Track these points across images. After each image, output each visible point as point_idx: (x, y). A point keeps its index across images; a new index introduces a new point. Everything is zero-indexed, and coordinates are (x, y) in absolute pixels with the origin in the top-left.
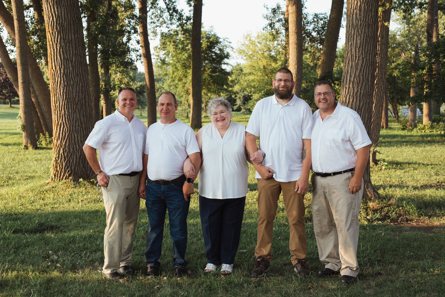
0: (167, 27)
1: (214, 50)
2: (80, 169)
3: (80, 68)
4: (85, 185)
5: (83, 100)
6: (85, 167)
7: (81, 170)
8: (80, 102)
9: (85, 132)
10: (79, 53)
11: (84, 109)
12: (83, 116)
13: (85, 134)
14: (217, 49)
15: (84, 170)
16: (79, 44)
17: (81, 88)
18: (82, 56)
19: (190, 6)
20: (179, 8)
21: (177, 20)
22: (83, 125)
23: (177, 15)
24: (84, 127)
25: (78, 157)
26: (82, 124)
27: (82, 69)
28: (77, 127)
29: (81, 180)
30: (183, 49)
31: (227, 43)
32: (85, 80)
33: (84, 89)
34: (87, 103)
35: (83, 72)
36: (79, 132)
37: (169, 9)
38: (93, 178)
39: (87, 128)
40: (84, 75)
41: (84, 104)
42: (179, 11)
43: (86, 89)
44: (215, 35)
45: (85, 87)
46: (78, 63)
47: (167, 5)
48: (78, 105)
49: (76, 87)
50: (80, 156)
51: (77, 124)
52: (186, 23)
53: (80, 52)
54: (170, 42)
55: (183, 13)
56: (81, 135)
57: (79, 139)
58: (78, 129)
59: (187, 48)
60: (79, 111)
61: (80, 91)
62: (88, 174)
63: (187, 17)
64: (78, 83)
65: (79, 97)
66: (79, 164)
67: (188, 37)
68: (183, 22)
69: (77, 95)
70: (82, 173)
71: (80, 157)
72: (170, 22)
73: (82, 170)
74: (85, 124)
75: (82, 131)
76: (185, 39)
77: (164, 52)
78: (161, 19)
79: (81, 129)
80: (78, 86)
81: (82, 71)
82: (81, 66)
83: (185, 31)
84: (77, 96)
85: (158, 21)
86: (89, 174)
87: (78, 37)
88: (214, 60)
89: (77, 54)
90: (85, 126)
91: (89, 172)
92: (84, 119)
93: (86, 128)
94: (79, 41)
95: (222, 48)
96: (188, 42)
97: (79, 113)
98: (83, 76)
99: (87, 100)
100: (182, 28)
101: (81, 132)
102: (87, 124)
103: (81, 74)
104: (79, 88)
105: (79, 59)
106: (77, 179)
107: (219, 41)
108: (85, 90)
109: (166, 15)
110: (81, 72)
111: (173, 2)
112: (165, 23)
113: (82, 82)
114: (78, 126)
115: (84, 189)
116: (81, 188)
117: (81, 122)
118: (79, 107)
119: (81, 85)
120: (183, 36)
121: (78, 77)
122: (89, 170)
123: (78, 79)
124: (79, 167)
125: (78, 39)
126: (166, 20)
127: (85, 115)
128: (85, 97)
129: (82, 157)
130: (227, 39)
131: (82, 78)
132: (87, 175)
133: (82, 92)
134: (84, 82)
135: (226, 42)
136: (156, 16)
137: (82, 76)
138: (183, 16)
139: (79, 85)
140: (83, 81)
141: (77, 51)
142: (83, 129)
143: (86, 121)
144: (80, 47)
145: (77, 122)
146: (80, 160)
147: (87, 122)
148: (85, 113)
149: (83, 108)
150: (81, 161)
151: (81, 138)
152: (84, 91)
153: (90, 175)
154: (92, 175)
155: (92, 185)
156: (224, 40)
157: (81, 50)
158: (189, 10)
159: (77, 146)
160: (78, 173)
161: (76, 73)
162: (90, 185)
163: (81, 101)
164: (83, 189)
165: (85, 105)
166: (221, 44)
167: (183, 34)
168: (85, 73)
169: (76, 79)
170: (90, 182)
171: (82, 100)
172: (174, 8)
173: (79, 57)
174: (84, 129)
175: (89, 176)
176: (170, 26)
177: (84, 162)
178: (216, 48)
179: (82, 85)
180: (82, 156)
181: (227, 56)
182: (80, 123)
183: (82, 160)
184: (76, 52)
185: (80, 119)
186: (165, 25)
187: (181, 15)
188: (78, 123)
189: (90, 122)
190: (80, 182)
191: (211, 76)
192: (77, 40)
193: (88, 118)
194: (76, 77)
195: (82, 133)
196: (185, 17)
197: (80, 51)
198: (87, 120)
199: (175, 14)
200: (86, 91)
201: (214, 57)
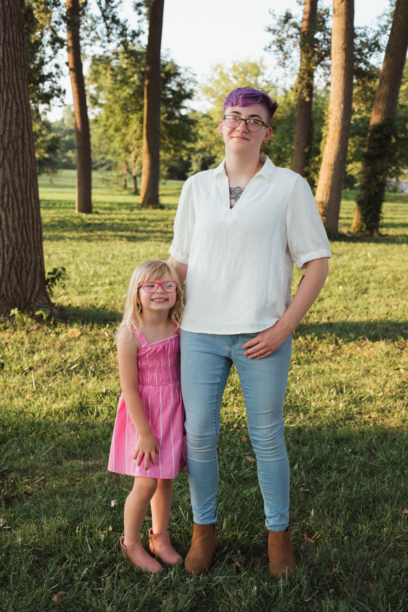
0: (101, 46)
1: (169, 85)
2: (11, 288)
3: (14, 72)
4: (24, 324)
5: (20, 141)
6: (23, 284)
7: (13, 289)
8: (13, 144)
9: (22, 209)
10: (11, 40)
11: (21, 160)
12: (19, 175)
13: (21, 214)
14: (176, 84)
15: (19, 289)
16: (11, 20)
17: (14, 115)
18: (18, 46)
19: (140, 14)
20: (121, 16)
21: (117, 36)
22: (19, 194)
23: (118, 28)
24: (20, 198)
25: (7, 263)
26: (15, 192)
27: (17, 75)
28: (5, 199)
29: (15, 311)
30: (124, 82)
31: (190, 76)
32: (22, 98)
33: (21, 117)
34: (27, 148)
35: (20, 81)
36: (9, 210)
37: (106, 18)
38: (38, 308)
39: (27, 201)
40: (21, 88)
41: (20, 150)
42: (122, 21)
43: (26, 118)
44: (172, 62)
45: (23, 113)
46: (10, 62)
47: (103, 11)
48: (8, 151)
49: (5, 113)
50: (12, 259)
51: (6, 193)
52: (132, 41)
53: (13, 38)
54: (106, 69)
55: (127, 25)
56: (14, 215)
57: (10, 223)
58: (8, 203)
59: (132, 80)
60: (9, 163)
61: (14, 122)
62: (28, 299)
63: (134, 31)
64: (10, 105)
65: (10, 134)
66: (9, 276)
67: (134, 63)
68: (126, 40)
69: (7, 129)
70: (15, 296)
71: (11, 263)
72: (106, 39)
73: (15, 291)
74: (22, 191)
75: (15, 206)
76: (129, 66)
77: (96, 85)
78: (93, 34)
79: (15, 202)
80: (9, 110)
81: (17, 80)
82: (16, 70)
83: (131, 54)
84: (7, 132)
85: (88, 36)
86: (30, 299)
87: (9, 5)
88: (170, 100)
89: (8, 43)
90: (22, 197)
91: (29, 295)
92: (20, 181)
93: (25, 202)
94: (11, 14)
95: (182, 82)
96: (134, 70)
97: (10, 168)
98: (19, 91)
99: (26, 141)
100: (126, 47)
101: (13, 209)
102: (26, 193)
103: (16, 86)
104: (11, 116)
105: (13, 53)
106: (5, 310)
107: (179, 71)
108: (24, 120)
109: (101, 27)
110: (15, 82)
111: (113, 8)
112: (99, 38)
113: (16, 103)
114: (8, 195)
115: (24, 332)
116: (18, 332)
117: (14, 187)
118: (11, 156)
119: (14, 108)
120: (126, 61)
121: (9, 91)
122: (30, 290)
123: (10, 95)
124: (9, 285)
125: (11, 10)
126: (100, 35)
127: (22, 173)
128: (23, 134)
129: (15, 263)
130: (190, 70)
131: (17, 93)
132: (25, 300)
133: (16, 124)
134: (21, 104)
135: (188, 73)
136: (85, 28)
137: (17, 90)
138: (126, 30)
139: (11, 108)
140: (19, 102)
141: (9, 35)
142: (17, 203)
143: (24, 186)
144: (14, 28)
145: (6, 188)
146: (10, 268)
147: (26, 189)
148: (22, 169)
149: (18, 159)
150: (13, 270)
151: (13, 221)
152: (21, 123)
153: (32, 301)
154: (35, 300)
155: (39, 322)
156: (186, 70)
157: (15, 34)
158: (138, 20)
159: (6, 239)
160: (8, 296)
161: (5, 83)
162: (36, 323)
163: (15, 144)
164: (21, 334)
165: (23, 152)
166: (182, 76)
167: (127, 58)
168: (23, 83)
169: (5, 96)
170: (33, 316)
171: (17, 141)
172: (114, 17)
173: (12, 48)
174: (20, 203)
175: (30, 303)
176: (106, 44)
177: (19, 274)
178: (173, 82)
179: (18, 109)
180: (15, 259)
181: (189, 96)
182: (11, 191)
183: (16, 268)
184: (7, 36)
185: (13, 182)
186: (98, 43)
187: (125, 29)
188: (9, 191)
189: (32, 189)
190: (14, 315)
191: (166, 125)
192: (9, 13)
193: (29, 181)
194: (5, 92)
195: (16, 211)
196: (129, 32)
197: (13, 36)
198: (26, 185)
199: (115, 26)
200: (26, 121)
201: (170, 96)
